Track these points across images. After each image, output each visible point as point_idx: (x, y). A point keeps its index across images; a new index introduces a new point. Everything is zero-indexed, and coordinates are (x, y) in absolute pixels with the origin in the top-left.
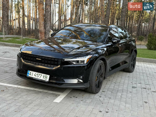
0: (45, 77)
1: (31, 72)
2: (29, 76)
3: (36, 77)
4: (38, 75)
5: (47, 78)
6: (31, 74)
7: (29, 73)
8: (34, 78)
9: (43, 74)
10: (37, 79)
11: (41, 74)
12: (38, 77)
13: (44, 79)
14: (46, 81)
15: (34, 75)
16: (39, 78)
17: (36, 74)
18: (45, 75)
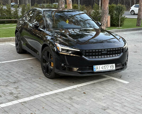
0: (112, 67)
1: (97, 67)
2: (96, 70)
3: (104, 70)
4: (105, 67)
5: (113, 66)
6: (98, 69)
7: (95, 68)
8: (102, 71)
9: (109, 65)
10: (106, 70)
11: (108, 65)
12: (105, 68)
13: (112, 69)
14: (114, 70)
15: (102, 68)
16: (107, 69)
17: (103, 67)
18: (111, 65)
